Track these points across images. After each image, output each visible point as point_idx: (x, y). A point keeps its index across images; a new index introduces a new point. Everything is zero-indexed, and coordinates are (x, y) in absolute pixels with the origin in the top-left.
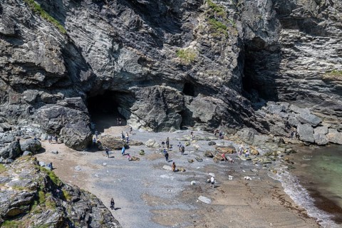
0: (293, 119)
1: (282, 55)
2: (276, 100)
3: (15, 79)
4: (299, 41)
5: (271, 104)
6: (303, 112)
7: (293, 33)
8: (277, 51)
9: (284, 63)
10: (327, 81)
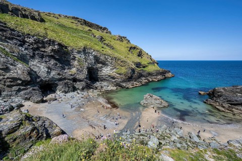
2: (98, 81)
3: (9, 83)
4: (102, 67)
5: (97, 82)
6: (105, 83)
10: (109, 76)
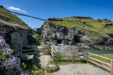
0: (81, 45)
1: (80, 37)
2: (80, 43)
3: (51, 38)
4: (82, 36)
7: (81, 35)
8: (79, 37)
9: (81, 38)
10: (86, 40)
